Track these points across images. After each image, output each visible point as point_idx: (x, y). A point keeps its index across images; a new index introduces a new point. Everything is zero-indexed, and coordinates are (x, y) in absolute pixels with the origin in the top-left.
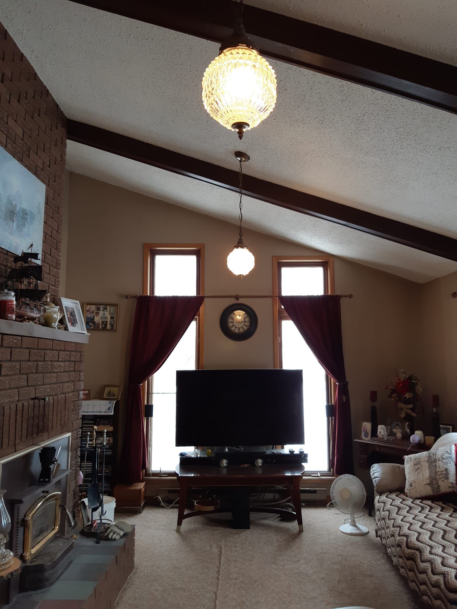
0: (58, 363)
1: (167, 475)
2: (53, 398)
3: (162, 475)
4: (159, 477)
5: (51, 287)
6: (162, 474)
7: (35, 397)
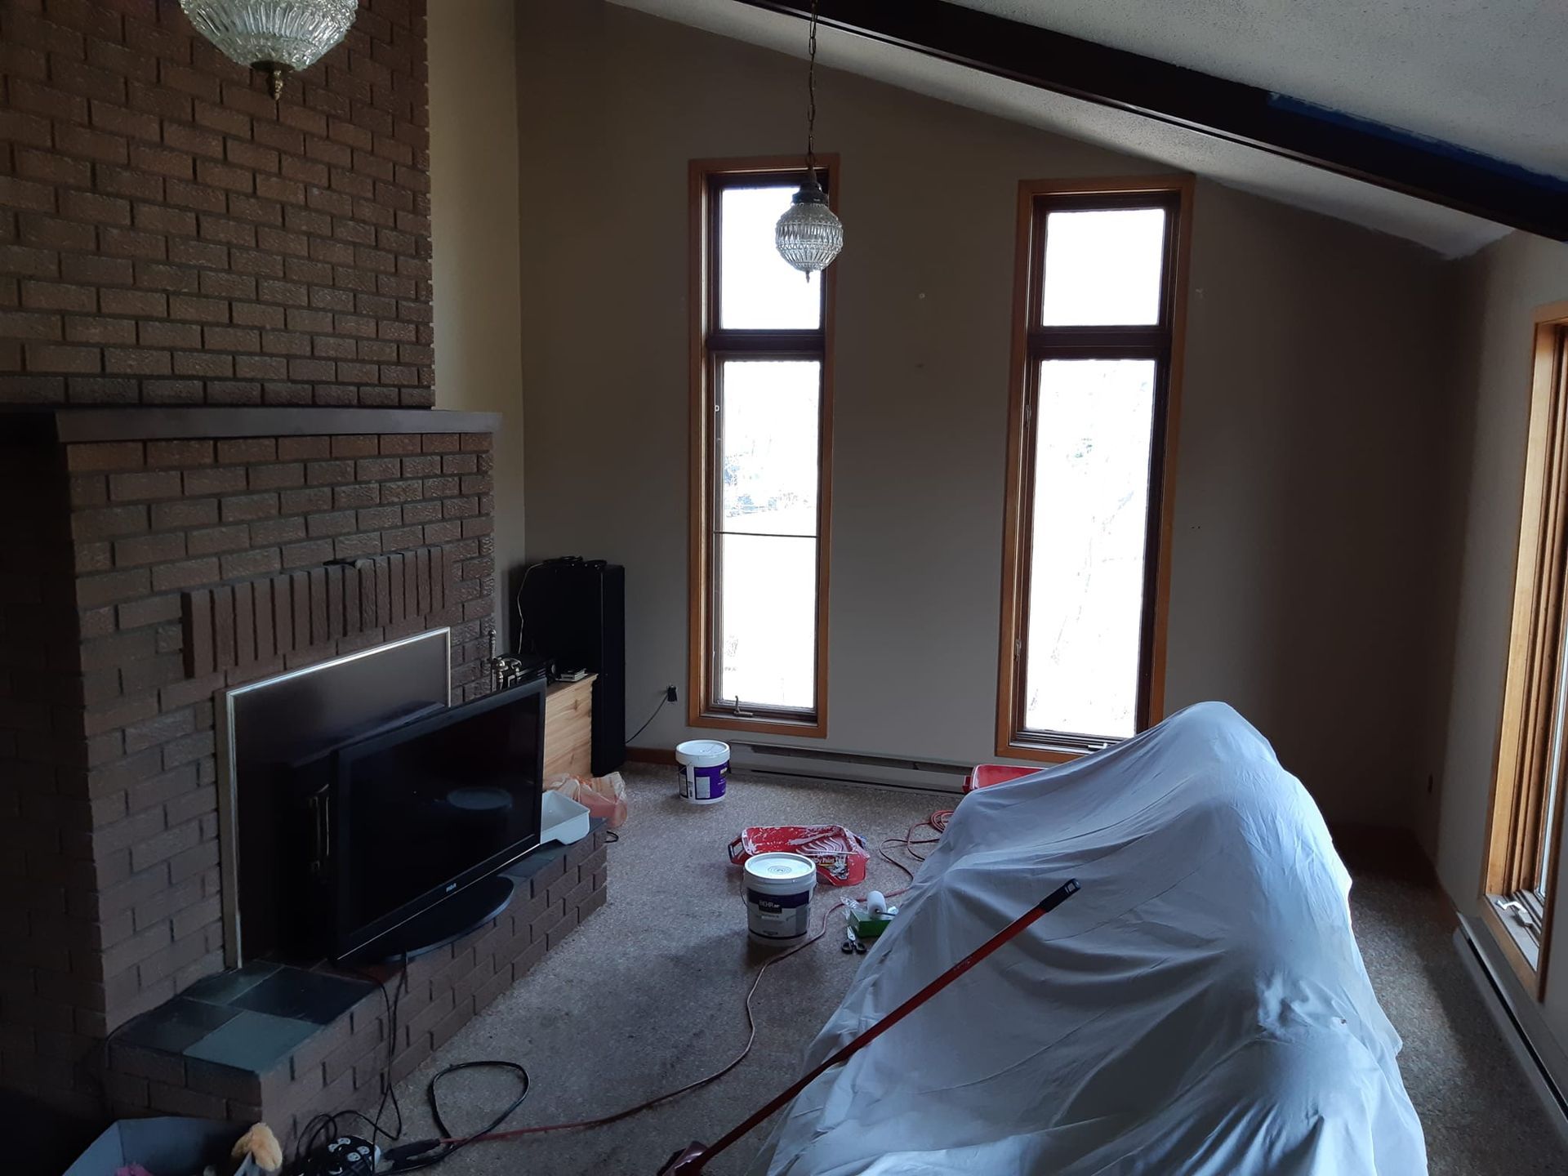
0: (400, 483)
1: (751, 714)
2: (389, 558)
3: (740, 713)
4: (735, 715)
5: (404, 303)
6: (741, 710)
7: (335, 559)
